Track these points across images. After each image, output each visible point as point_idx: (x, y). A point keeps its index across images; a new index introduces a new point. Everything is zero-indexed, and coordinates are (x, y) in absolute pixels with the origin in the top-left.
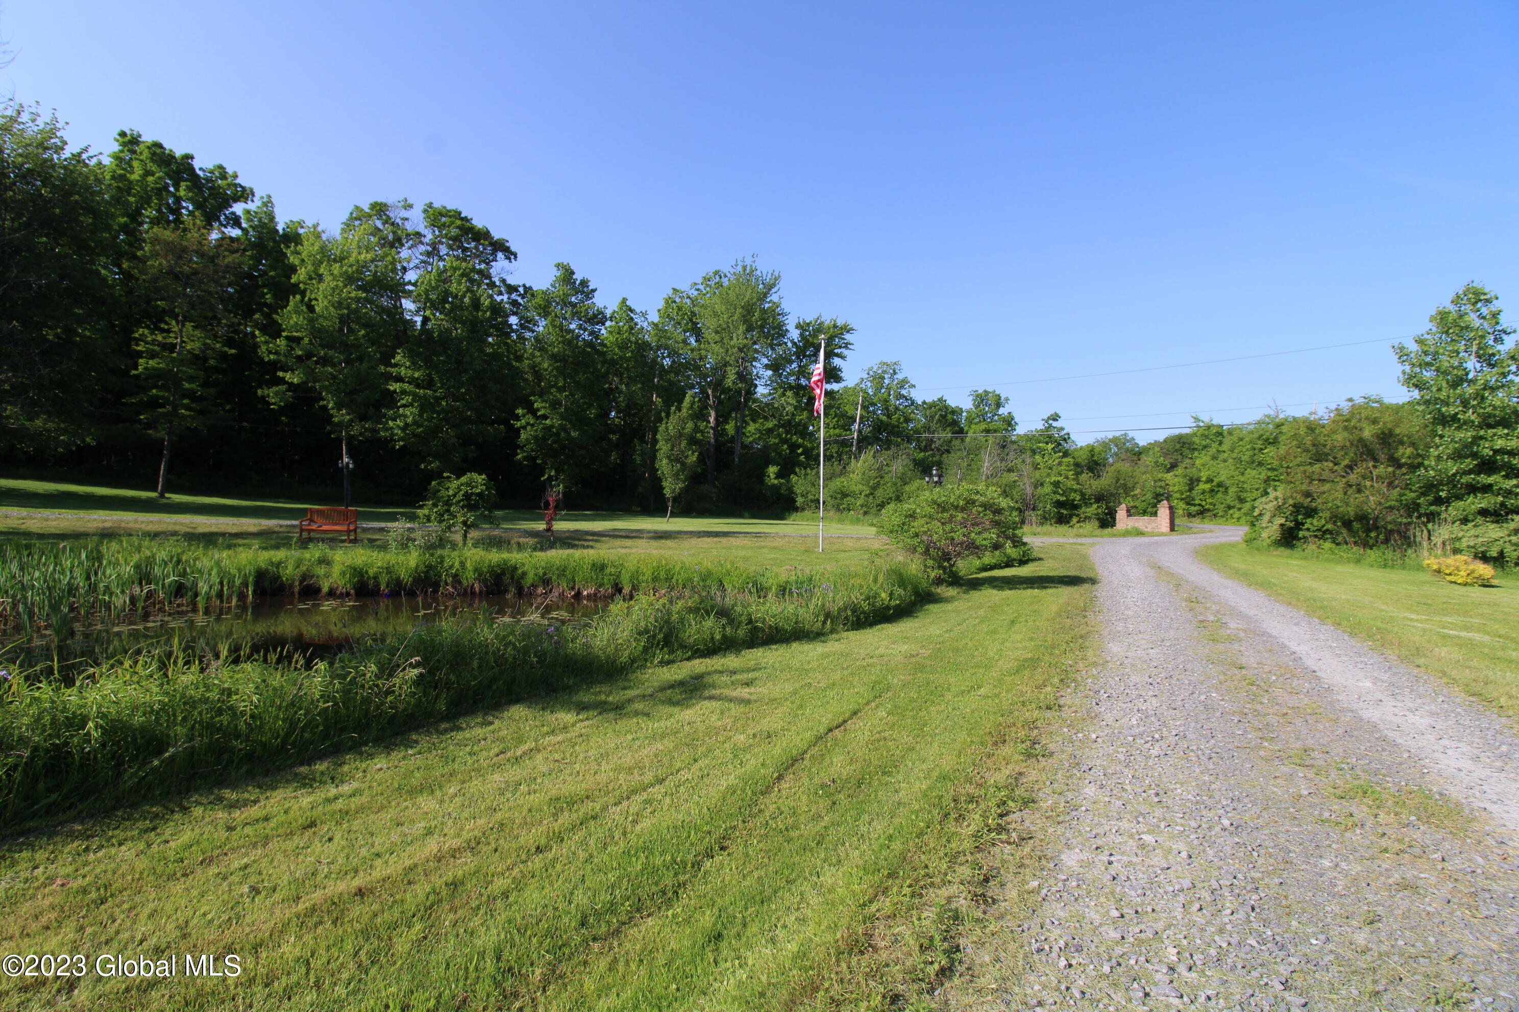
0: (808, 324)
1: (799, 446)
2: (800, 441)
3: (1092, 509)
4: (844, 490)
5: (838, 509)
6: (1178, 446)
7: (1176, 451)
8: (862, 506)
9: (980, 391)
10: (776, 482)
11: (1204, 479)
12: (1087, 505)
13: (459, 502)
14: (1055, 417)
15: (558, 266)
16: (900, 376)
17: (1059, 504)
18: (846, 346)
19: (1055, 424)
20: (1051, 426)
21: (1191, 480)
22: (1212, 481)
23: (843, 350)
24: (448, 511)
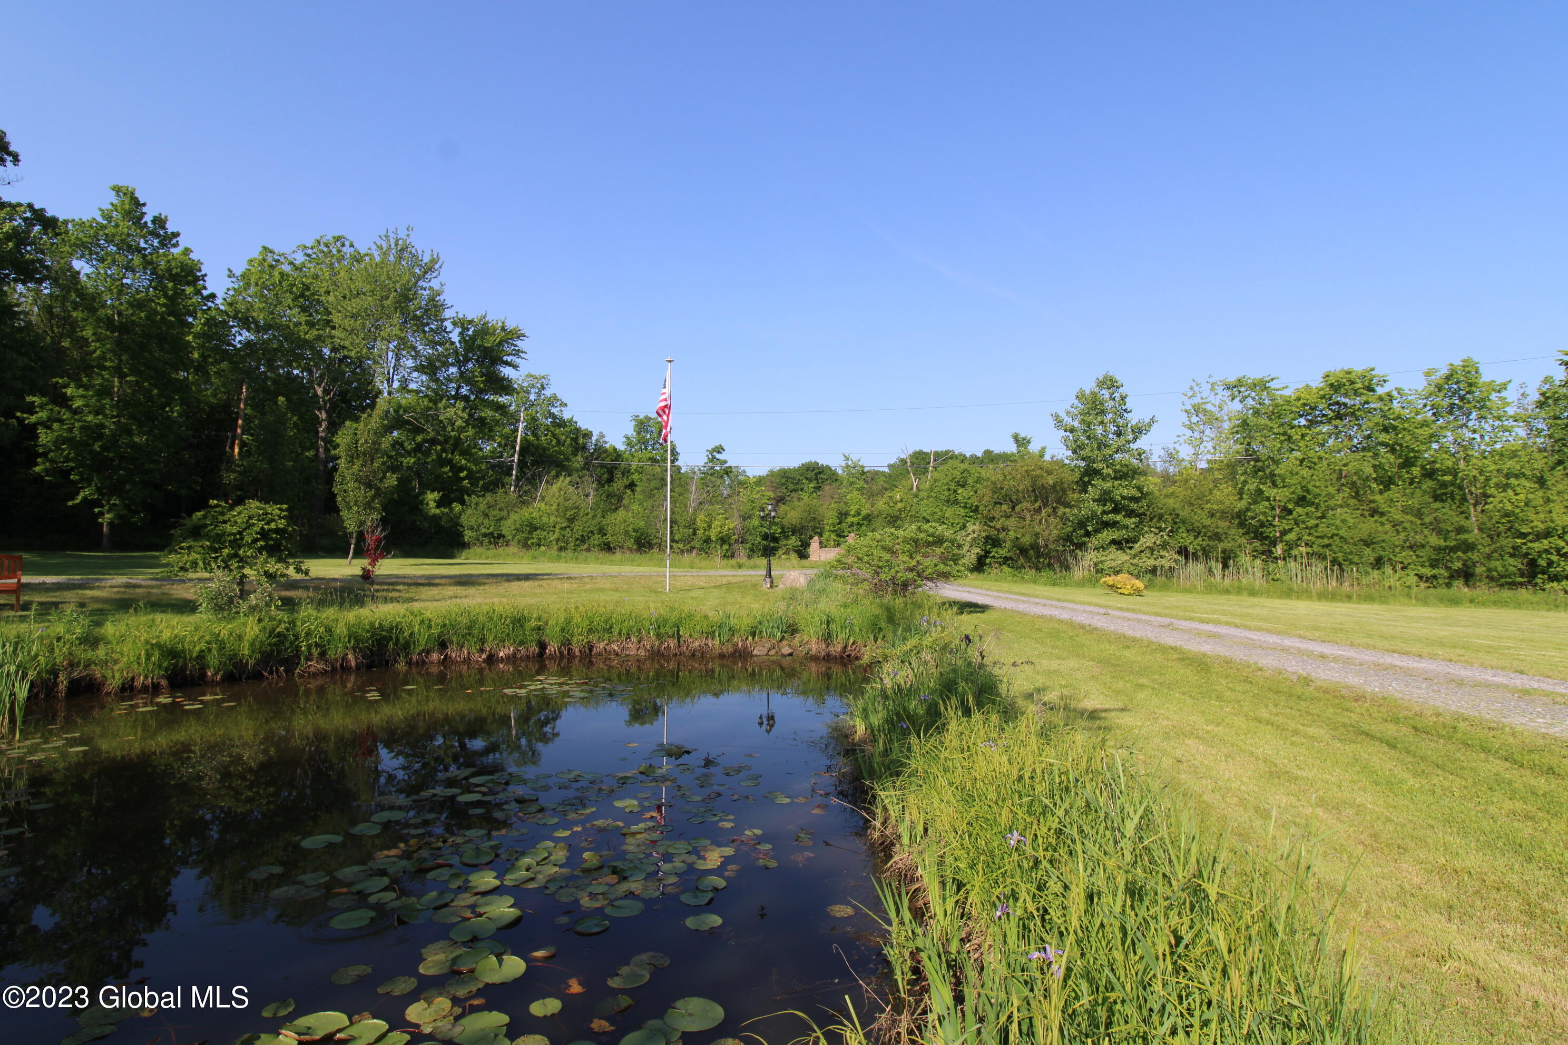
0: (471, 322)
1: (462, 469)
2: (463, 462)
3: (793, 541)
4: (534, 522)
5: (526, 546)
6: (784, 480)
7: (783, 484)
8: (558, 540)
9: (642, 417)
10: (438, 511)
11: (852, 513)
12: (787, 538)
13: (255, 541)
14: (719, 450)
15: (118, 190)
16: (548, 393)
17: (765, 537)
18: (517, 353)
19: (718, 456)
20: (714, 457)
21: (841, 514)
22: (859, 514)
23: (514, 358)
24: (236, 555)
